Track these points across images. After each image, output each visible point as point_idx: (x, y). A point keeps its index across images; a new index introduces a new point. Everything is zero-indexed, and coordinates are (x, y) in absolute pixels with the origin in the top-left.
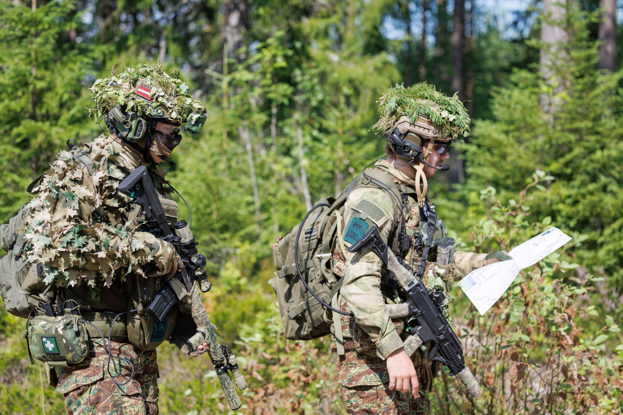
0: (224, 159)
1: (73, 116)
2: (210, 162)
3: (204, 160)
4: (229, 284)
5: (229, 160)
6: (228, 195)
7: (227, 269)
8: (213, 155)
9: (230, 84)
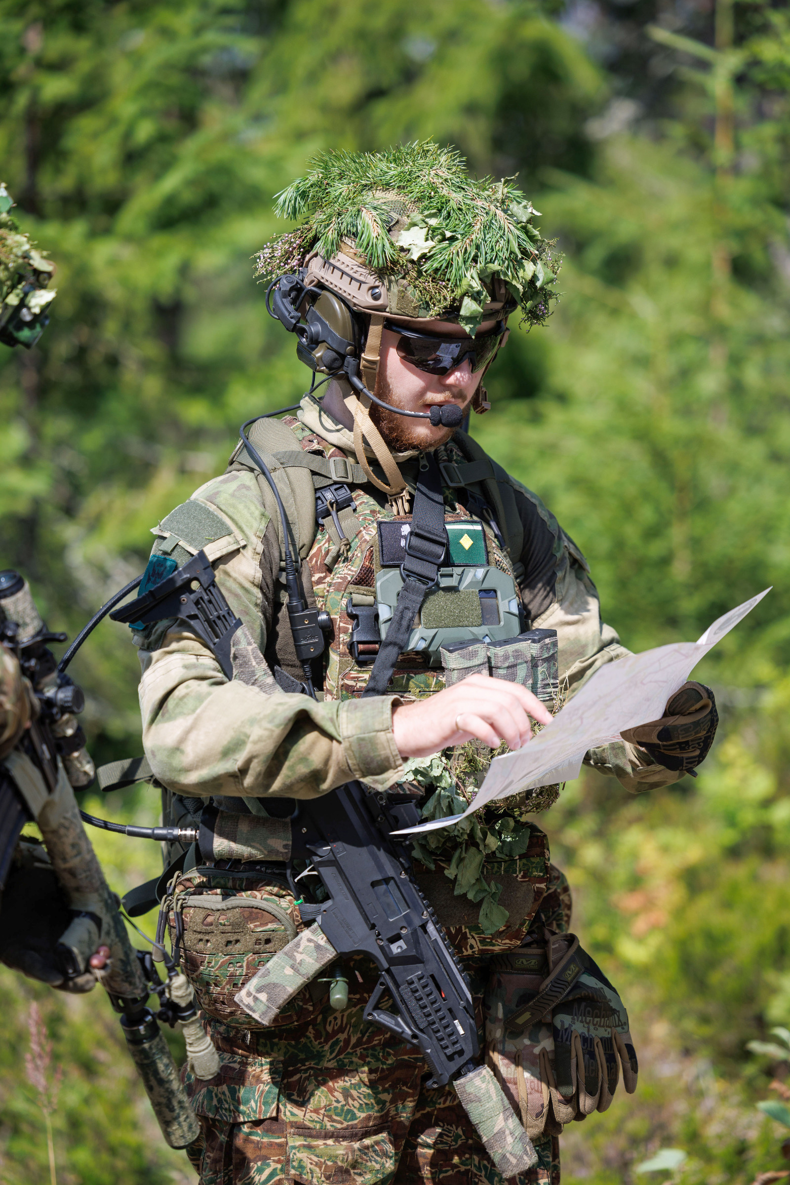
0: (717, 355)
1: (170, 201)
2: (667, 365)
3: (642, 362)
4: (731, 820)
5: (735, 361)
6: (731, 491)
7: (724, 767)
8: (676, 341)
9: (740, 80)
